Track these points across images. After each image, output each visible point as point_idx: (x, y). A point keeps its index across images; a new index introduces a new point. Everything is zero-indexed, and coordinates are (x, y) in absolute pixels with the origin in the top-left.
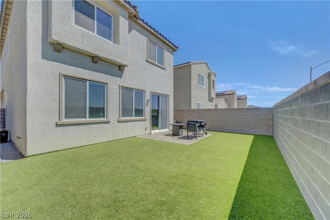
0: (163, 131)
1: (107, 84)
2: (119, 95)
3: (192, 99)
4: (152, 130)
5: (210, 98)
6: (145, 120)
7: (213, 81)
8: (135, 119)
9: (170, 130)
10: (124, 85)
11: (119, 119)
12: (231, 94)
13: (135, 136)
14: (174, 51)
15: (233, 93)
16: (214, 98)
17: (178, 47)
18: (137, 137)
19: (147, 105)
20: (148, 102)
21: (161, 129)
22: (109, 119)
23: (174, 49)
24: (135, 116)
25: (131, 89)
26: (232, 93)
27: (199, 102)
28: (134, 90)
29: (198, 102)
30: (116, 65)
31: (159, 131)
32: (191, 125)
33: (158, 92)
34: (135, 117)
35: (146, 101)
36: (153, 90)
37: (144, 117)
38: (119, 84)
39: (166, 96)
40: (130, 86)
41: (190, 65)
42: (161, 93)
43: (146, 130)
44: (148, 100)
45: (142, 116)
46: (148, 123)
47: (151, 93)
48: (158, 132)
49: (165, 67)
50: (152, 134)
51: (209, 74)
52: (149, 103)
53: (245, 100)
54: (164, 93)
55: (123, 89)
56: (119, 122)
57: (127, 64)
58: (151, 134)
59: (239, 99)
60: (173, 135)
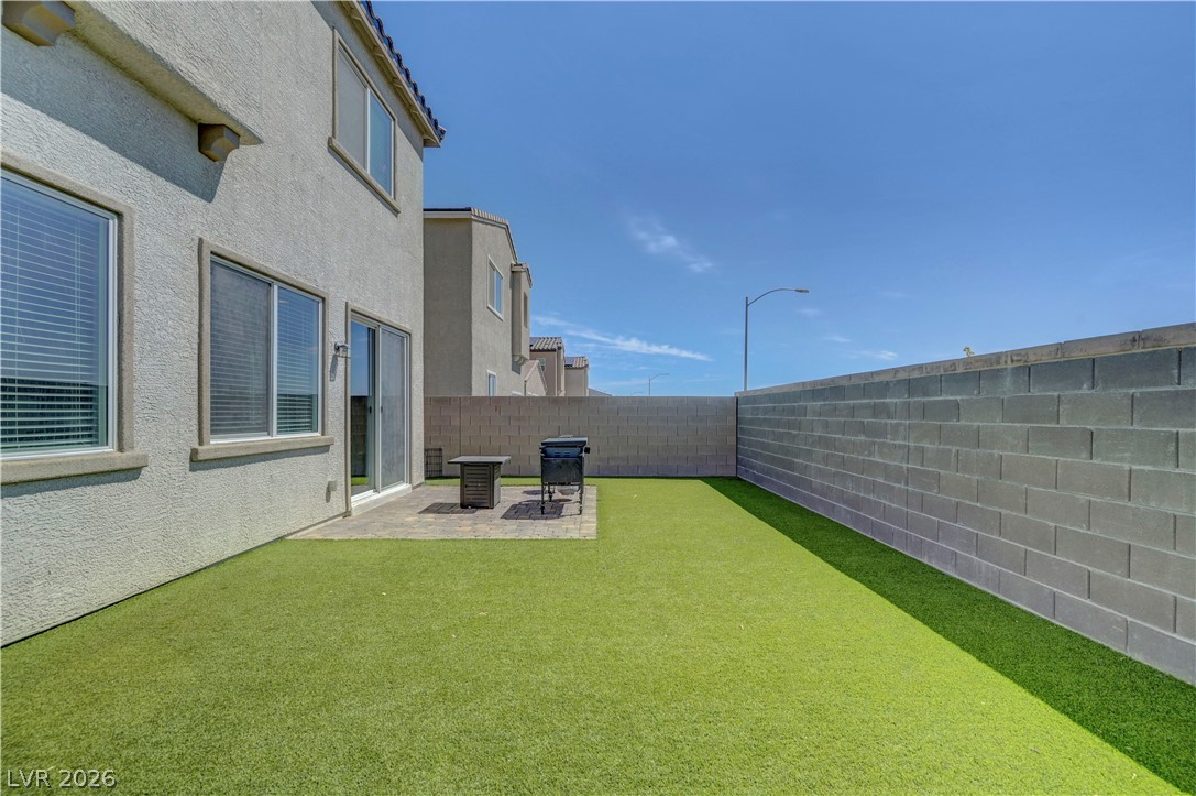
0: (392, 495)
1: (127, 219)
2: (196, 299)
3: (474, 359)
4: (352, 495)
5: (517, 359)
6: (325, 449)
7: (526, 298)
8: (283, 442)
9: (414, 488)
10: (228, 249)
11: (196, 446)
12: (554, 350)
13: (281, 538)
14: (426, 143)
15: (559, 348)
16: (525, 359)
17: (443, 132)
18: (290, 538)
19: (333, 370)
20: (335, 357)
21: (386, 485)
22: (137, 451)
23: (426, 137)
24: (281, 430)
25: (260, 279)
26: (555, 346)
27: (492, 373)
28: (276, 288)
29: (489, 372)
30: (180, 112)
31: (377, 496)
32: (558, 460)
33: (376, 312)
34: (278, 432)
35: (331, 352)
36: (356, 300)
37: (318, 434)
38: (198, 234)
39: (403, 335)
40: (256, 260)
41: (469, 221)
42: (384, 317)
43: (328, 500)
44: (337, 348)
45: (311, 428)
46: (337, 462)
47: (350, 313)
48: (376, 501)
49: (399, 204)
50: (354, 514)
51: (515, 269)
52: (341, 362)
53: (585, 372)
54: (395, 321)
55: (218, 268)
56: (197, 462)
57: (256, 130)
58: (347, 514)
59: (568, 367)
60: (463, 506)
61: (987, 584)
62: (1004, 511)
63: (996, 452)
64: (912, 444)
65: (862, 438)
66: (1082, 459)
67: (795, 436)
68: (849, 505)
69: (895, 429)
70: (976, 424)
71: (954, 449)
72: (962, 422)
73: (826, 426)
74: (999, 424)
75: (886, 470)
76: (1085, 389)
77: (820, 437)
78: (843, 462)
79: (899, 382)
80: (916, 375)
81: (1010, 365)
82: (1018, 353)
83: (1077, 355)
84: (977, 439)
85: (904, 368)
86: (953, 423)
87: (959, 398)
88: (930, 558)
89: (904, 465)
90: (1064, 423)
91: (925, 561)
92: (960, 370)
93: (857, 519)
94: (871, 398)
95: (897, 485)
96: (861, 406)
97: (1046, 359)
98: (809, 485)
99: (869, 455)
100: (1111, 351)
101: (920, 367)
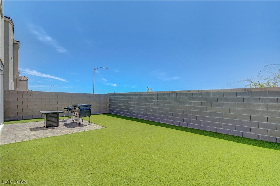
9: (4, 125)
27: (12, 81)
32: (85, 110)
51: (15, 42)
59: (20, 80)
60: (47, 127)
61: (171, 123)
62: (173, 113)
63: (172, 105)
64: (158, 104)
65: (148, 103)
66: (183, 105)
67: (130, 103)
68: (144, 116)
69: (155, 102)
70: (169, 101)
71: (166, 105)
72: (167, 101)
73: (138, 101)
74: (172, 101)
75: (153, 109)
76: (183, 97)
77: (137, 103)
78: (143, 108)
79: (155, 94)
80: (159, 93)
81: (174, 93)
82: (175, 91)
83: (182, 92)
84: (169, 103)
85: (156, 92)
86: (166, 101)
87: (166, 97)
88: (161, 122)
89: (157, 108)
90: (181, 101)
91: (160, 122)
92: (167, 93)
93: (146, 118)
94: (150, 96)
95: (155, 111)
96: (147, 98)
97: (179, 93)
98: (134, 113)
99: (149, 106)
100: (186, 92)
101: (160, 92)
